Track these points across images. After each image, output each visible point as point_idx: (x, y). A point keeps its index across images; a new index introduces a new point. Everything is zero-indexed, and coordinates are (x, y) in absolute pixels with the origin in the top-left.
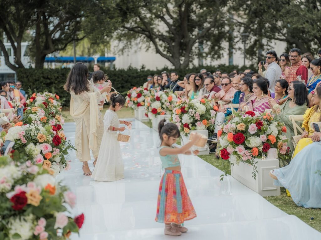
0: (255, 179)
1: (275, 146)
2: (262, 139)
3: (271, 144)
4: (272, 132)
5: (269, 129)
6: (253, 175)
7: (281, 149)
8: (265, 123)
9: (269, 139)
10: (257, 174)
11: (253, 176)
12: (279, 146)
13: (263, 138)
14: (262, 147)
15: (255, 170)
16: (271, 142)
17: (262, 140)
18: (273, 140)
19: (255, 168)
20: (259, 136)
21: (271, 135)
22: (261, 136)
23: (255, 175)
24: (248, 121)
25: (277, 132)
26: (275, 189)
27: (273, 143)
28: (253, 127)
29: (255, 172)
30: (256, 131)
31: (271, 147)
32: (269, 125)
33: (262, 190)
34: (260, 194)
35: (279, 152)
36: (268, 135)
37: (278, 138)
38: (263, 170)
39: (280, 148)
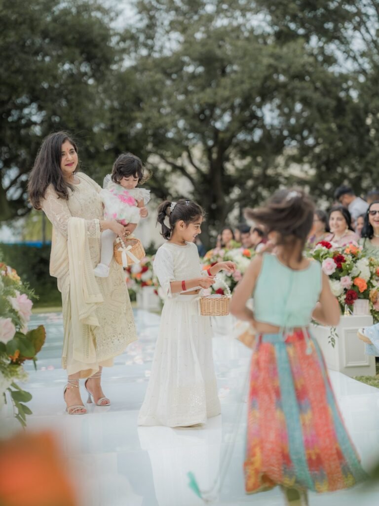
0: (333, 346)
1: (366, 295)
2: (345, 283)
3: (359, 292)
4: (360, 272)
5: (354, 269)
6: (330, 339)
7: (375, 303)
8: (349, 259)
9: (355, 284)
10: (336, 338)
11: (329, 342)
12: (373, 297)
13: (346, 281)
14: (344, 297)
15: (334, 333)
16: (358, 288)
17: (344, 286)
18: (363, 287)
19: (333, 330)
20: (338, 278)
21: (360, 277)
22: (342, 279)
23: (333, 340)
24: (321, 255)
25: (369, 275)
26: (367, 364)
27: (362, 291)
28: (329, 264)
29: (332, 337)
30: (334, 271)
31: (359, 298)
32: (355, 262)
33: (345, 366)
34: (341, 371)
35: (372, 307)
36: (353, 278)
37: (370, 284)
38: (347, 332)
39: (374, 300)
